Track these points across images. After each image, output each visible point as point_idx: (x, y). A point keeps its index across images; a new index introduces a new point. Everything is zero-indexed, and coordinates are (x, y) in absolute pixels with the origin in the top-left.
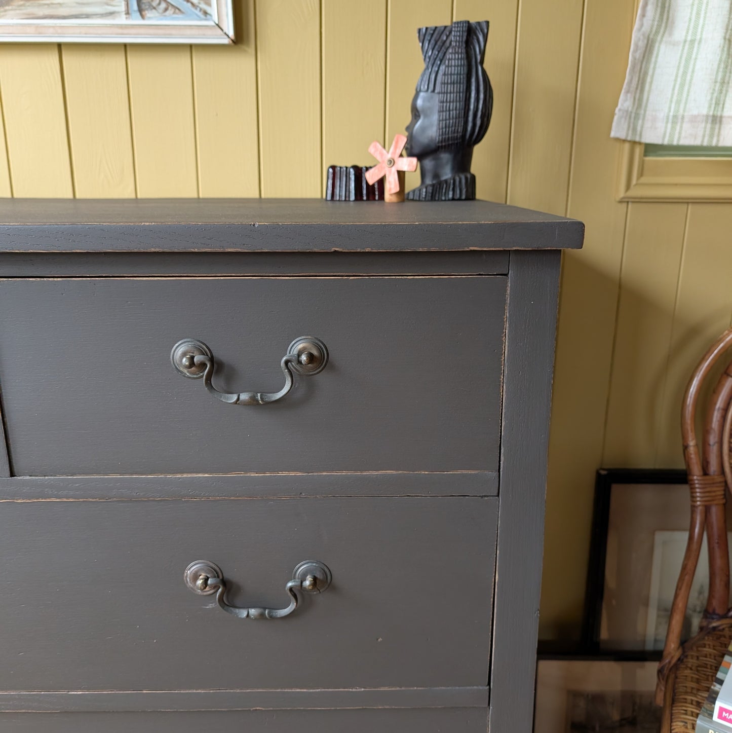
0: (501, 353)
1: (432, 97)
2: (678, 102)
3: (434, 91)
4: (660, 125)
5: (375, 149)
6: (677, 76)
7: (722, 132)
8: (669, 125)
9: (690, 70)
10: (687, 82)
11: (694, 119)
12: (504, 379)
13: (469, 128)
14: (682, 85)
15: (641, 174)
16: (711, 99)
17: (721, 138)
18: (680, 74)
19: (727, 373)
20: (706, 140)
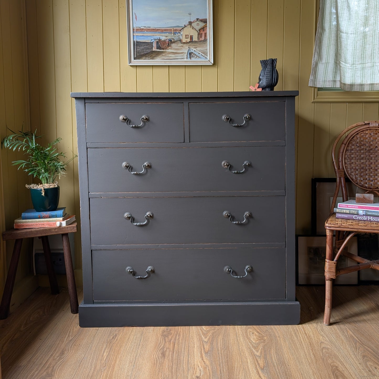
1: (264, 76)
2: (325, 77)
3: (264, 74)
4: (321, 83)
5: (251, 88)
6: (324, 71)
7: (336, 84)
8: (323, 83)
9: (327, 69)
10: (327, 72)
11: (329, 81)
12: (286, 121)
13: (273, 82)
14: (325, 73)
15: (317, 96)
16: (333, 76)
17: (336, 86)
18: (325, 71)
19: (343, 143)
20: (332, 86)
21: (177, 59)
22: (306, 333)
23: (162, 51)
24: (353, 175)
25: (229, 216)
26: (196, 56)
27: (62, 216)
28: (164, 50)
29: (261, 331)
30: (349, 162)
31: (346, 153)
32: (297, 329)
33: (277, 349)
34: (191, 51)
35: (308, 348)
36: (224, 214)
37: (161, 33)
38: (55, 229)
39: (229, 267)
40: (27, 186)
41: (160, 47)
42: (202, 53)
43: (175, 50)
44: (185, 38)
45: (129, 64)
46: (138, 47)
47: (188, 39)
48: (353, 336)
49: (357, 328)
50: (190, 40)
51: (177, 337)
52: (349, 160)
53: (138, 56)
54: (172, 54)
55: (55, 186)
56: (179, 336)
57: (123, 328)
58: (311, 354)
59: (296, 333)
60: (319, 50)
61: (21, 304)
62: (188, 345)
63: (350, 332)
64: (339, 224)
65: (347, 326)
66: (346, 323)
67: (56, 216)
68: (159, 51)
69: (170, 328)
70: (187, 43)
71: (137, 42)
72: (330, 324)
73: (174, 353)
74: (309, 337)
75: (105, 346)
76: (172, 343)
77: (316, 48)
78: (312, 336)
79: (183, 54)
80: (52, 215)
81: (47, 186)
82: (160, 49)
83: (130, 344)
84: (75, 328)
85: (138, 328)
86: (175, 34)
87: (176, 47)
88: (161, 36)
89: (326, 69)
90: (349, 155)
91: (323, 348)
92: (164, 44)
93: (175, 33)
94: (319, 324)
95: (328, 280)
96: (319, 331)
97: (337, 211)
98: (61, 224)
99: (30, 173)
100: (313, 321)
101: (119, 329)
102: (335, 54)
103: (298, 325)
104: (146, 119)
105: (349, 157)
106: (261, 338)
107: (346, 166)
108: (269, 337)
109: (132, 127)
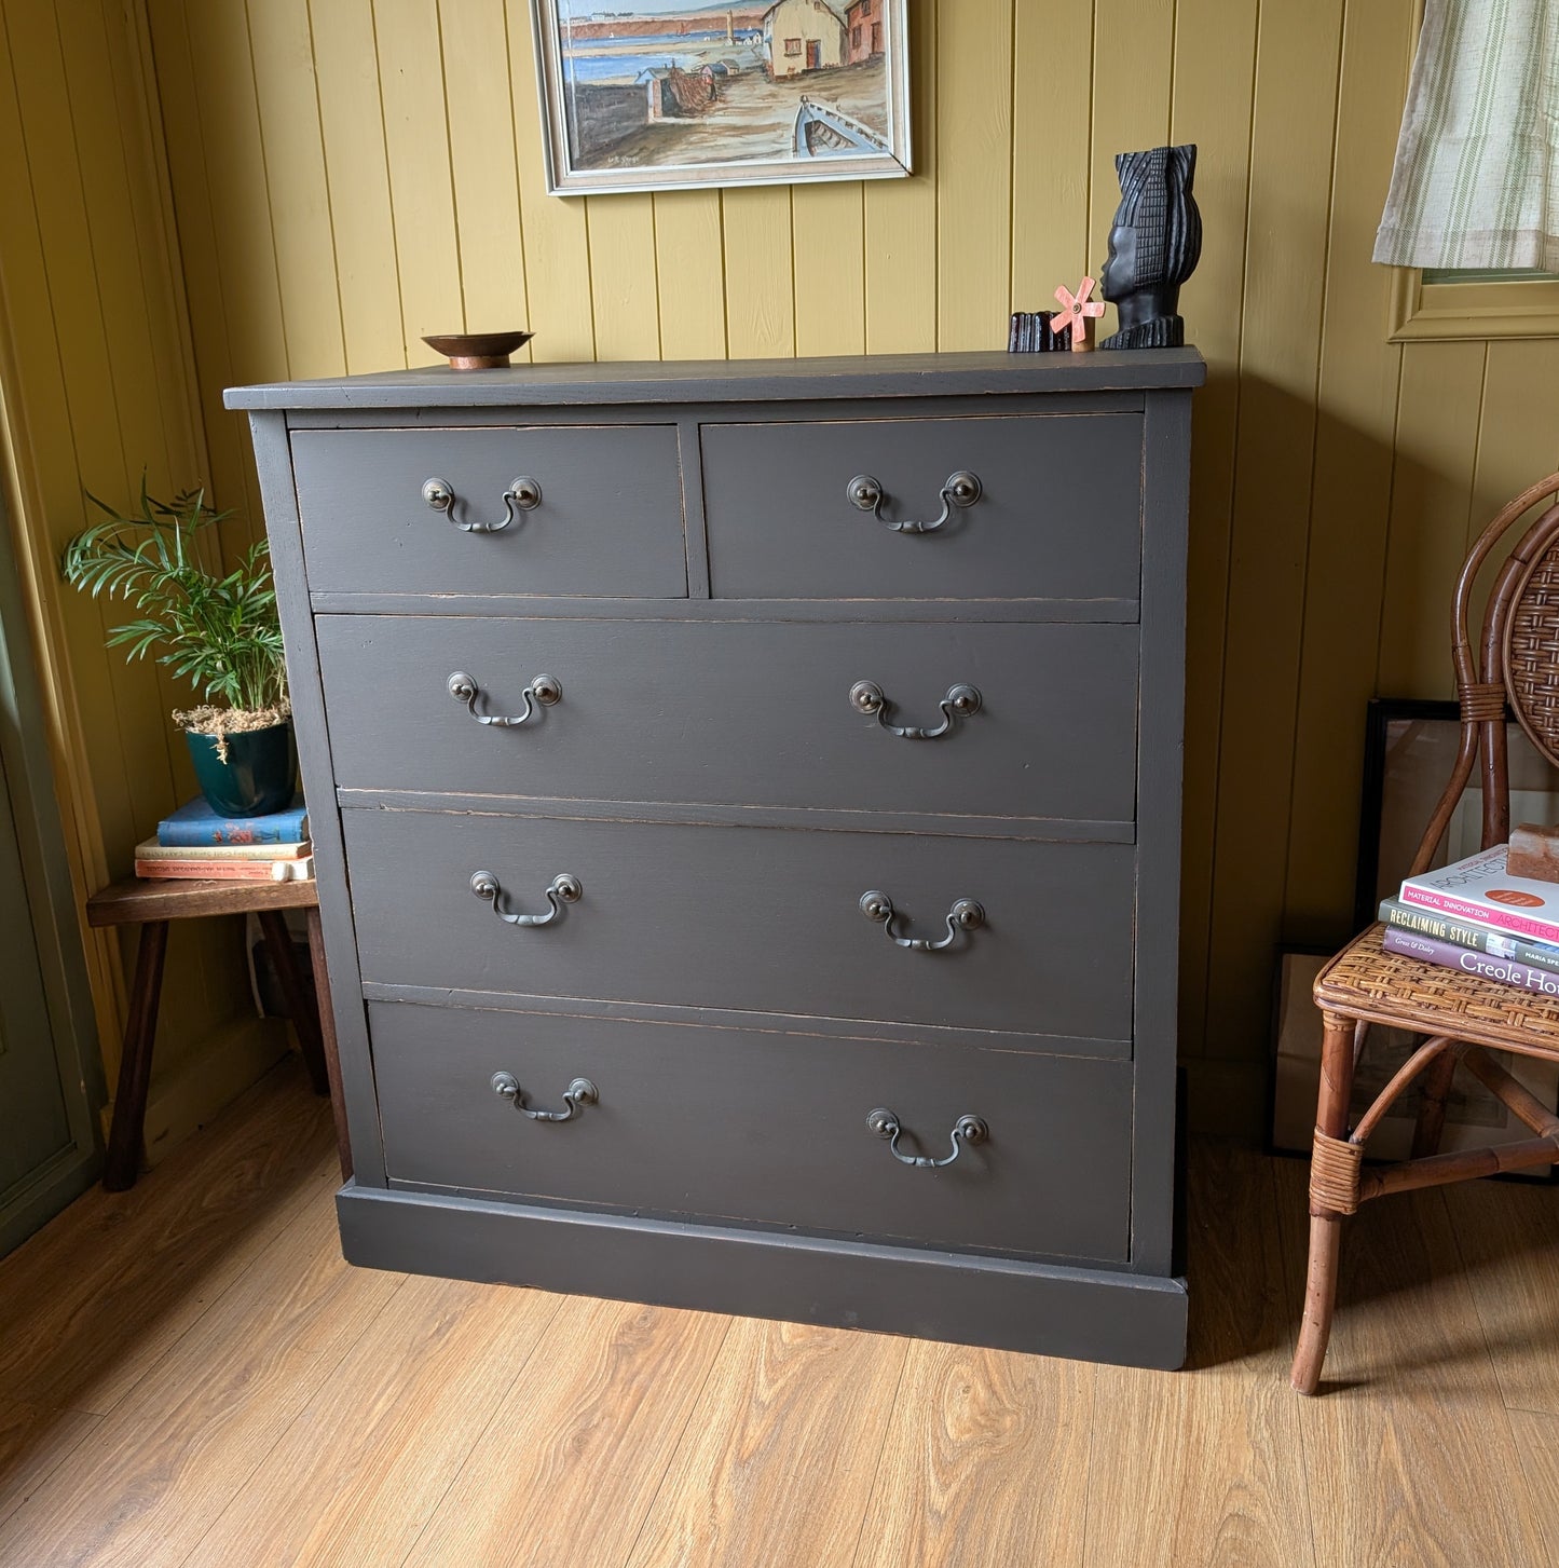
1: (1129, 231)
2: (1459, 215)
3: (1131, 225)
4: (1437, 245)
5: (1061, 294)
6: (1457, 183)
7: (1517, 250)
8: (1448, 244)
9: (1473, 175)
10: (1469, 190)
11: (1477, 237)
13: (1171, 266)
14: (1463, 194)
15: (1419, 306)
16: (1500, 211)
17: (1516, 258)
18: (1461, 181)
19: (1513, 557)
20: (1494, 261)
21: (753, 156)
22: (1189, 1425)
23: (688, 121)
24: (1543, 716)
25: (886, 915)
26: (835, 139)
27: (298, 836)
28: (693, 117)
29: (1004, 1383)
30: (1534, 648)
31: (1521, 607)
32: (1159, 1394)
33: (1031, 1490)
34: (812, 116)
35: (1164, 1506)
36: (864, 905)
37: (679, 39)
38: (270, 890)
39: (889, 1115)
40: (178, 717)
41: (676, 105)
42: (861, 120)
43: (743, 114)
44: (786, 55)
45: (553, 194)
46: (586, 112)
47: (796, 59)
48: (1400, 1469)
49: (1437, 1427)
50: (808, 65)
51: (666, 1365)
52: (1532, 641)
53: (588, 153)
54: (732, 133)
55: (274, 718)
56: (674, 1358)
57: (491, 1286)
58: (1167, 1539)
59: (1147, 1414)
60: (1439, 72)
61: (200, 1127)
62: (690, 1409)
63: (1395, 1447)
64: (1377, 991)
65: (1392, 1411)
66: (1397, 1393)
67: (278, 838)
68: (673, 125)
69: (660, 1310)
70: (792, 78)
71: (578, 87)
72: (1321, 1388)
73: (623, 1443)
74: (1194, 1449)
75: (393, 1369)
76: (632, 1392)
77: (1427, 61)
78: (1213, 1439)
79: (779, 132)
80: (261, 832)
81: (241, 721)
82: (677, 116)
83: (483, 1370)
85: (545, 1294)
86: (739, 39)
87: (747, 102)
88: (678, 52)
89: (1468, 172)
90: (1535, 619)
91: (1231, 1515)
92: (693, 91)
93: (740, 32)
94: (1273, 1381)
95: (1320, 1215)
96: (1254, 1417)
97: (1392, 919)
98: (290, 871)
99: (178, 671)
100: (1249, 1360)
101: (473, 1293)
102: (1522, 92)
103: (1178, 1374)
104: (525, 494)
105: (1535, 624)
106: (988, 1422)
107: (1516, 671)
108: (1023, 1419)
109: (471, 530)
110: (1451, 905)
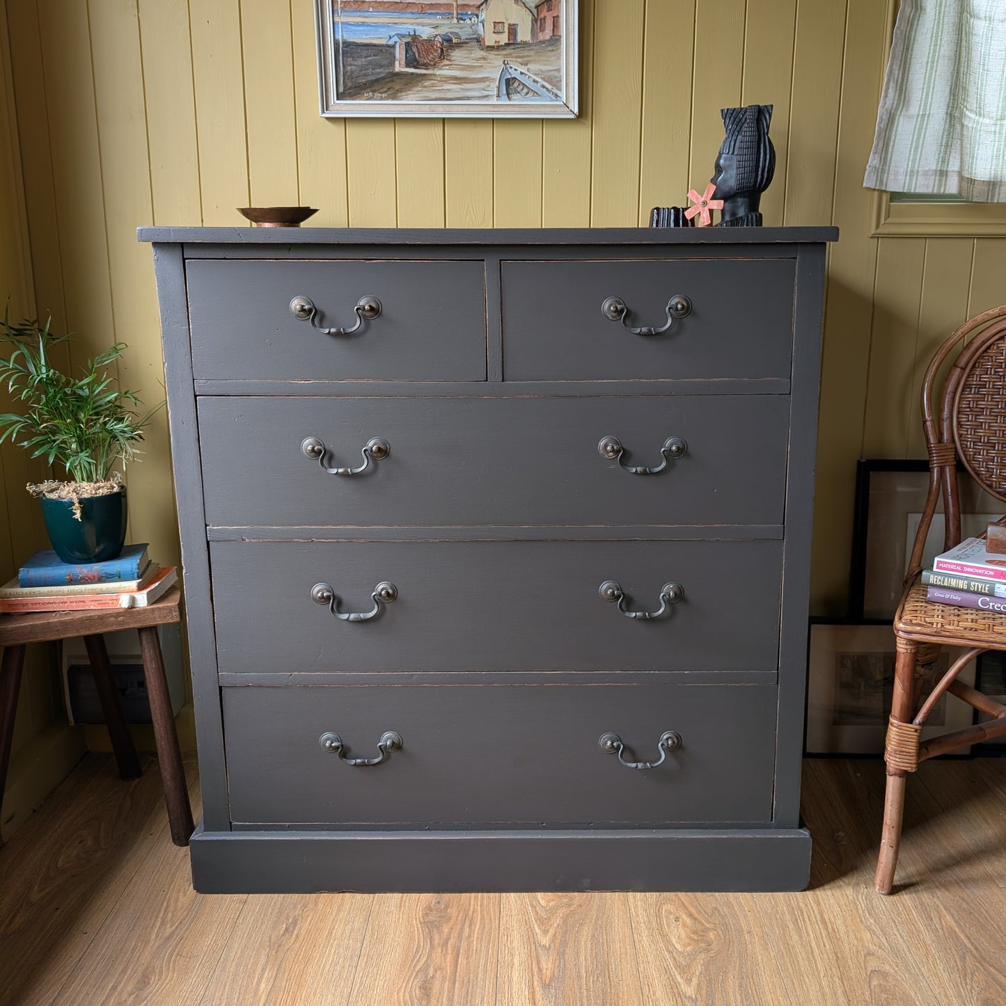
0: (793, 305)
1: (732, 158)
2: (914, 160)
3: (733, 153)
4: (901, 178)
5: (693, 195)
6: (912, 141)
7: (948, 183)
8: (908, 178)
9: (922, 137)
10: (920, 145)
11: (926, 173)
13: (759, 180)
14: (917, 148)
15: (888, 216)
16: (939, 158)
17: (947, 187)
18: (915, 140)
19: (955, 365)
20: (936, 188)
21: (468, 98)
22: (824, 923)
23: (423, 71)
24: (979, 461)
25: (619, 597)
26: (525, 90)
27: (136, 575)
28: (428, 69)
29: (699, 913)
30: (972, 421)
31: (963, 396)
32: (799, 906)
33: (744, 974)
34: (510, 74)
35: (829, 972)
36: (603, 591)
37: (419, 16)
38: (118, 615)
39: (615, 737)
40: (31, 488)
41: (416, 60)
42: (544, 79)
43: (462, 69)
44: (494, 32)
45: (324, 115)
46: (350, 59)
47: (501, 35)
48: (957, 930)
49: (967, 903)
50: (509, 40)
51: (467, 931)
52: (970, 416)
53: (349, 89)
54: (455, 82)
55: (113, 487)
56: (470, 926)
57: (314, 895)
58: (840, 992)
59: (796, 919)
60: (901, 74)
61: (34, 811)
62: (495, 956)
63: (948, 918)
64: (937, 623)
65: (938, 897)
66: (937, 887)
67: (119, 577)
68: (412, 74)
69: (446, 897)
70: (497, 48)
71: (344, 43)
72: (894, 890)
73: (457, 985)
74: (833, 935)
75: (263, 960)
76: (449, 951)
77: (894, 67)
78: (842, 929)
79: (487, 83)
80: (106, 573)
81: (88, 490)
82: (415, 67)
83: (332, 952)
84: (181, 894)
85: (358, 896)
86: (462, 19)
87: (466, 62)
88: (418, 24)
89: (919, 135)
90: (971, 403)
91: (871, 971)
92: (428, 51)
93: (462, 14)
94: (862, 889)
95: (895, 775)
96: (861, 912)
97: (931, 581)
98: (133, 600)
99: (36, 453)
100: (843, 879)
101: (303, 901)
102: (951, 88)
103: (804, 893)
104: (372, 309)
105: (971, 406)
106: (698, 936)
107: (962, 435)
108: (720, 933)
109: (329, 333)
110: (969, 570)
